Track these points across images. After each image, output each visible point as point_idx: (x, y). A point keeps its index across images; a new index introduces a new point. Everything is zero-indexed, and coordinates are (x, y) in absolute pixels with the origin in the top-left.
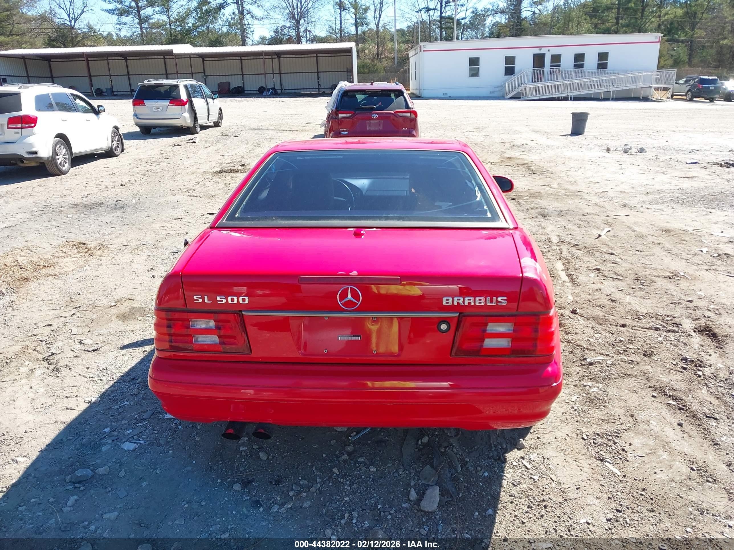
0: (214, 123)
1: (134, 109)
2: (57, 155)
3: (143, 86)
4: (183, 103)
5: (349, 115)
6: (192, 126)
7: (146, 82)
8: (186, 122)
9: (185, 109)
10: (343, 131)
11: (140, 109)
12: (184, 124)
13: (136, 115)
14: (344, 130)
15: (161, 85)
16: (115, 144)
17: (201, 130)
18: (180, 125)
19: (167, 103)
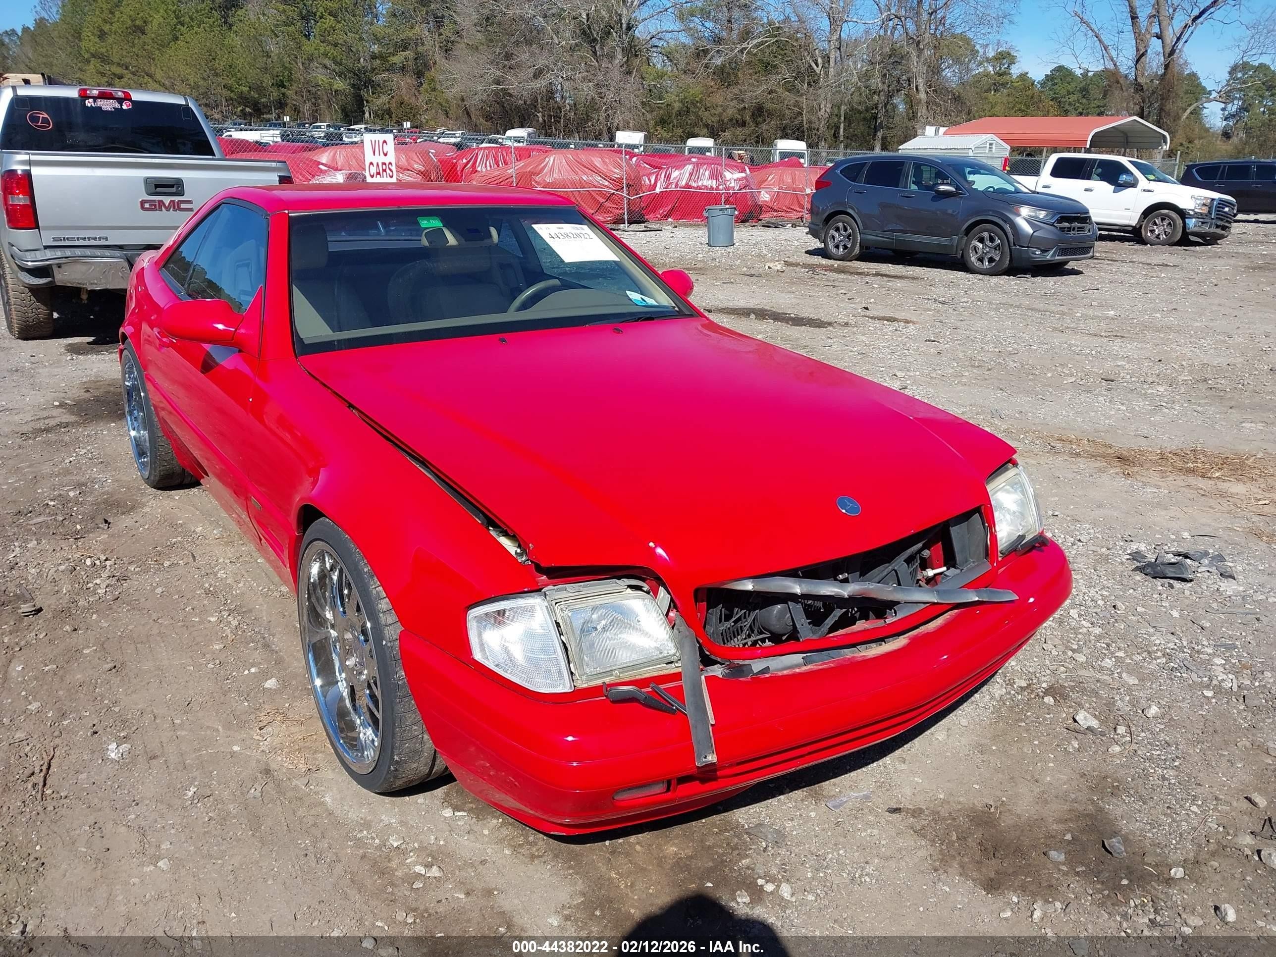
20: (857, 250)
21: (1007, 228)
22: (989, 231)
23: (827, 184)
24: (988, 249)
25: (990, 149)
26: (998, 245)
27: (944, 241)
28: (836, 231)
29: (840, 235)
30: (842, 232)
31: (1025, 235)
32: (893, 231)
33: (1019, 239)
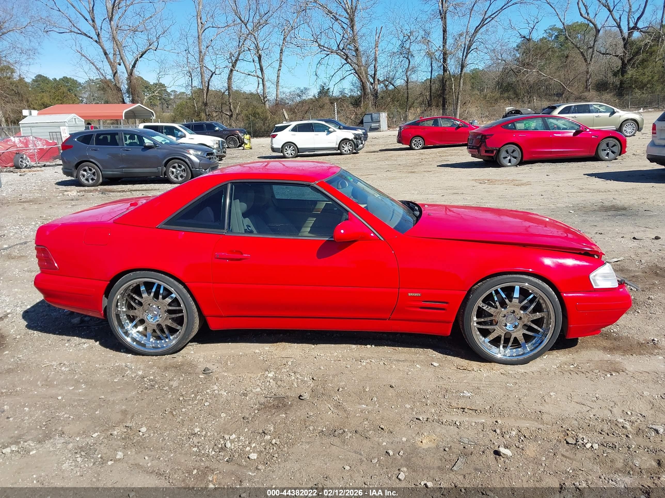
20: (101, 180)
21: (187, 160)
22: (178, 163)
23: (70, 147)
24: (178, 172)
25: (75, 122)
26: (184, 169)
27: (154, 170)
28: (84, 171)
29: (88, 173)
30: (89, 172)
31: (197, 163)
32: (123, 168)
33: (194, 165)
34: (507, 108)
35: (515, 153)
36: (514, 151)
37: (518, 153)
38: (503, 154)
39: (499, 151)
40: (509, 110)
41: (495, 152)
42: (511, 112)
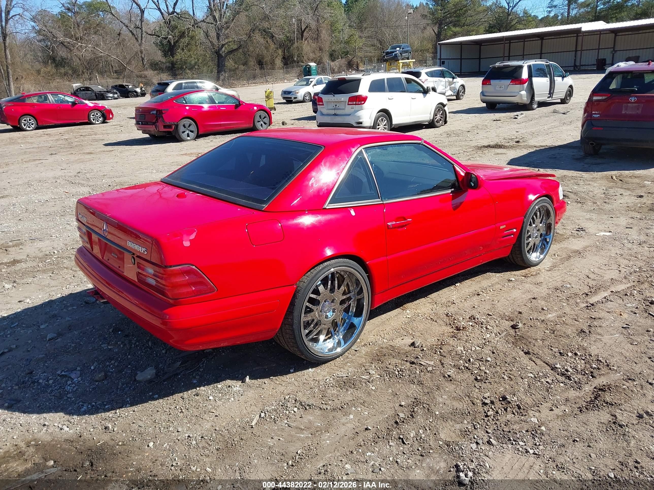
0: (561, 99)
1: (482, 87)
2: (379, 125)
3: (494, 68)
4: (522, 82)
5: (604, 98)
6: (528, 102)
7: (497, 64)
8: (522, 99)
9: (523, 87)
10: (595, 114)
11: (488, 88)
12: (519, 101)
13: (483, 94)
14: (596, 112)
15: (508, 66)
16: (438, 117)
17: (538, 107)
18: (516, 102)
19: (508, 82)
34: (74, 85)
35: (191, 126)
36: (190, 125)
37: (193, 128)
38: (181, 129)
39: (177, 126)
40: (76, 86)
41: (173, 127)
42: (80, 89)
